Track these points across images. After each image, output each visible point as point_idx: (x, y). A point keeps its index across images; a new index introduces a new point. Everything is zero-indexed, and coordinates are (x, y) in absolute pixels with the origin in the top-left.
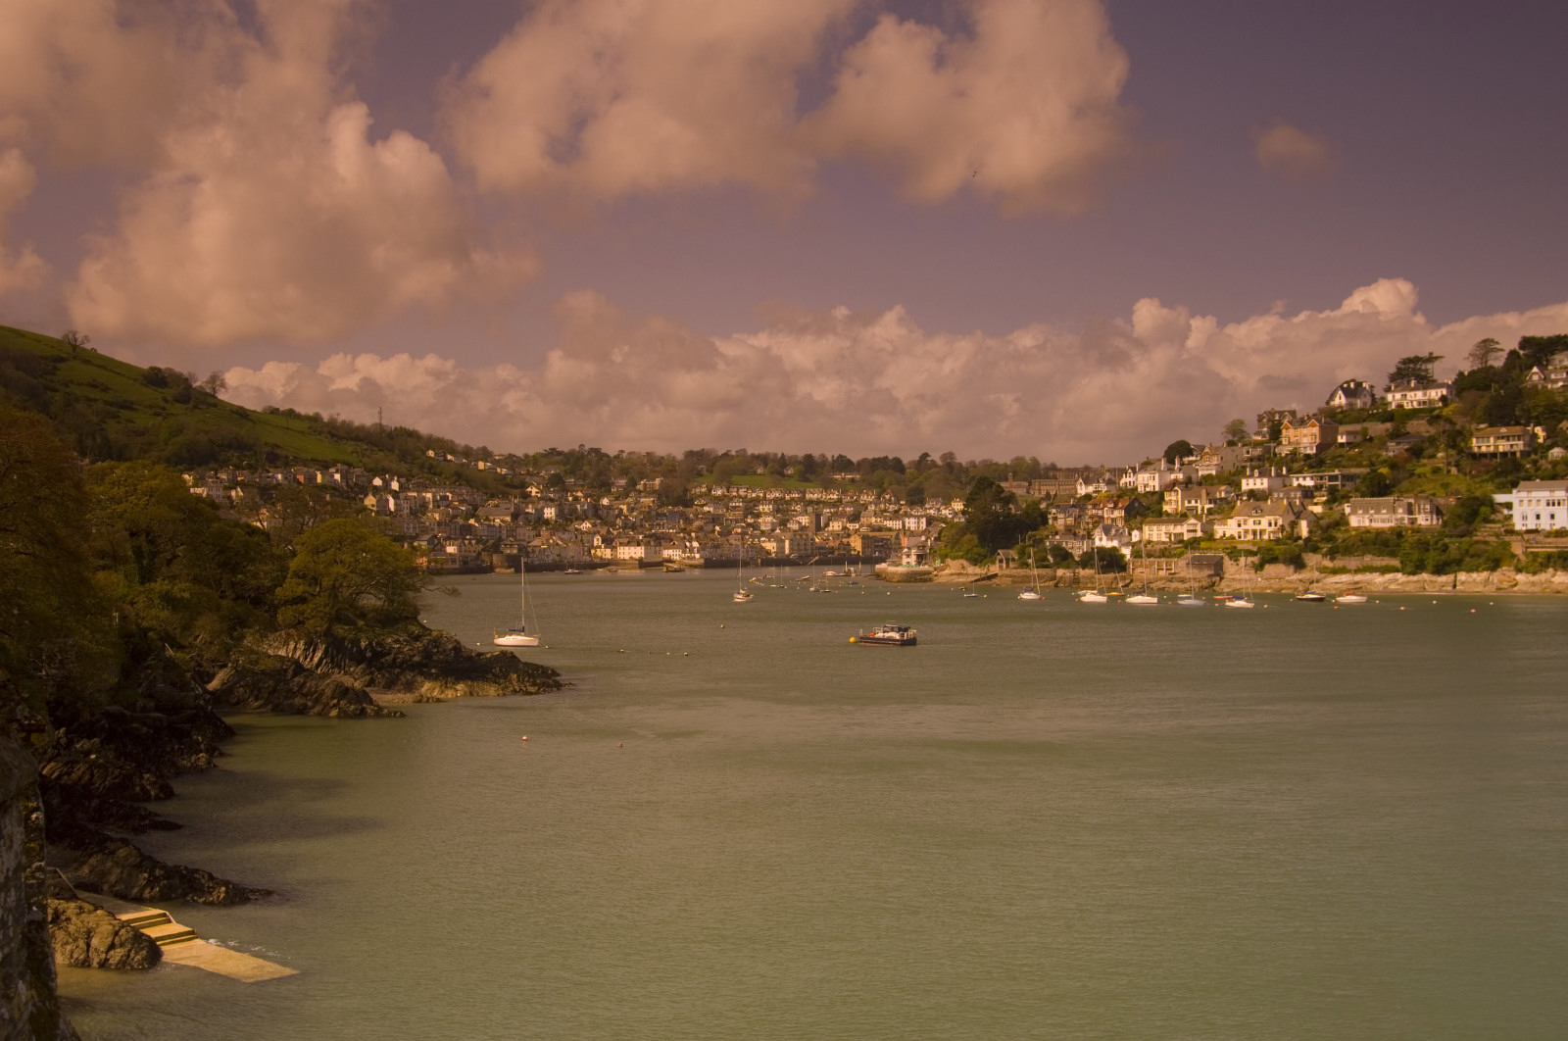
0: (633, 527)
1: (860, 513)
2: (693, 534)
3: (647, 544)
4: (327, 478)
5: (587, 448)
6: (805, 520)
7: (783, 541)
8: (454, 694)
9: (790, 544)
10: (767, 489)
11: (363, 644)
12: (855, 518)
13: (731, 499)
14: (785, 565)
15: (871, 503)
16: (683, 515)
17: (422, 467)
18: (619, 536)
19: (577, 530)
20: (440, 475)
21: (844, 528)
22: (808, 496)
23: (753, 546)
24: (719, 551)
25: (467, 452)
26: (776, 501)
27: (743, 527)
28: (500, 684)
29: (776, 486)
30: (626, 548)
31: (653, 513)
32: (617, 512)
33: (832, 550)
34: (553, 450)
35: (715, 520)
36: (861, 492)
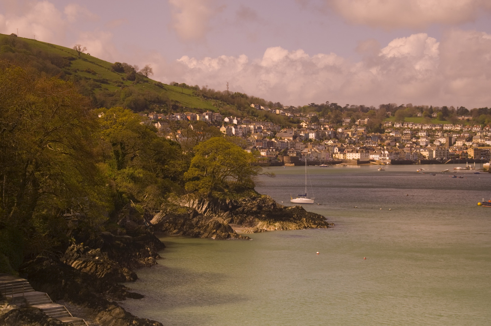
0: (354, 143)
1: (473, 136)
2: (385, 147)
3: (362, 152)
4: (202, 118)
5: (330, 103)
6: (443, 140)
7: (432, 151)
8: (274, 228)
9: (436, 153)
10: (423, 124)
11: (227, 201)
12: (470, 139)
13: (404, 129)
14: (432, 164)
15: (478, 132)
16: (380, 137)
17: (248, 112)
18: (347, 148)
19: (326, 144)
20: (257, 116)
21: (464, 145)
22: (445, 128)
23: (416, 154)
24: (399, 156)
25: (271, 105)
26: (428, 130)
27: (411, 144)
28: (297, 223)
29: (428, 123)
30: (351, 154)
31: (364, 136)
32: (346, 135)
33: (458, 156)
34: (313, 104)
35: (396, 140)
36: (473, 126)
